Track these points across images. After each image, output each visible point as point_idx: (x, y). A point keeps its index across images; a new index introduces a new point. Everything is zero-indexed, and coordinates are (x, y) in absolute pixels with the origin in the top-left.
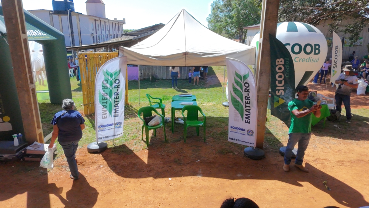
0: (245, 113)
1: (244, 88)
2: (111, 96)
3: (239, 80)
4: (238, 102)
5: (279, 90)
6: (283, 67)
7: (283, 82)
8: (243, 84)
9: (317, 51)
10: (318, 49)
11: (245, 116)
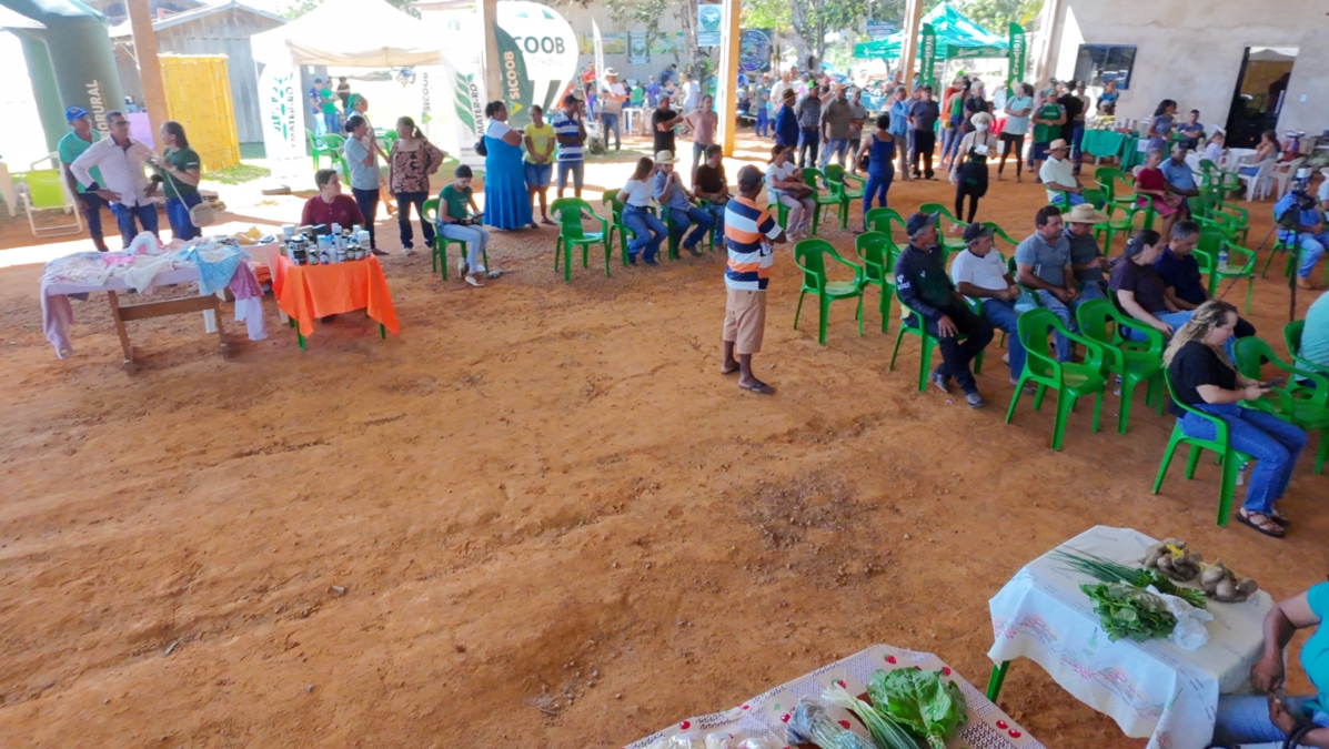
0: (477, 125)
1: (470, 92)
2: (283, 112)
3: (462, 82)
4: (465, 112)
5: (513, 92)
6: (513, 63)
7: (517, 82)
8: (468, 87)
10: (561, 45)
11: (477, 130)
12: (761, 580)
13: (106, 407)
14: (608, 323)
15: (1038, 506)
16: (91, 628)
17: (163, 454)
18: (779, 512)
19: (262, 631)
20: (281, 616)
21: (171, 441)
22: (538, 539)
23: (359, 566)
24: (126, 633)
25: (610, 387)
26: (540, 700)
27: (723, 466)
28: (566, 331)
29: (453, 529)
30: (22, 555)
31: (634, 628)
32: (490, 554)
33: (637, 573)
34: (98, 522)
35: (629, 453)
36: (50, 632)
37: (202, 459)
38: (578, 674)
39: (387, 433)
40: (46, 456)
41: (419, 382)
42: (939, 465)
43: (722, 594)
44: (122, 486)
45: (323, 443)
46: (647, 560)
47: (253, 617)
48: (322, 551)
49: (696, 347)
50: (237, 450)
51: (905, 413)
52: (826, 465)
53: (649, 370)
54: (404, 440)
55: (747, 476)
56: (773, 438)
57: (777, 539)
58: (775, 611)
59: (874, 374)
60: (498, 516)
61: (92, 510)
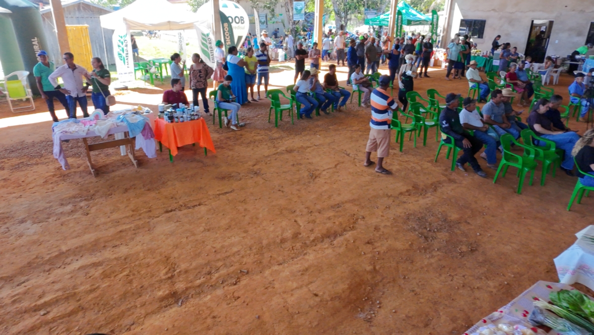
1: (208, 42)
2: (123, 52)
3: (204, 37)
4: (206, 51)
6: (228, 28)
7: (229, 37)
8: (207, 39)
9: (243, 22)
10: (243, 20)
12: (428, 256)
13: (92, 192)
14: (305, 145)
15: (524, 218)
16: (138, 296)
17: (131, 213)
18: (421, 226)
19: (219, 292)
20: (224, 285)
21: (132, 206)
22: (323, 244)
23: (249, 260)
24: (156, 297)
25: (320, 174)
26: (361, 316)
27: (386, 207)
28: (288, 149)
29: (283, 241)
30: (89, 263)
31: (384, 281)
32: (305, 252)
33: (374, 256)
34: (116, 246)
35: (343, 203)
36: (121, 299)
37: (150, 214)
38: (371, 303)
39: (230, 198)
40: (75, 217)
41: (232, 175)
42: (476, 202)
43: (414, 263)
44: (120, 228)
45: (202, 204)
46: (375, 250)
47: (211, 286)
48: (228, 254)
49: (348, 155)
50: (165, 210)
51: (451, 181)
52: (430, 205)
53: (334, 166)
54: (240, 201)
55: (399, 211)
56: (401, 194)
57: (426, 238)
58: (441, 270)
59: (429, 164)
60: (300, 234)
61: (110, 241)
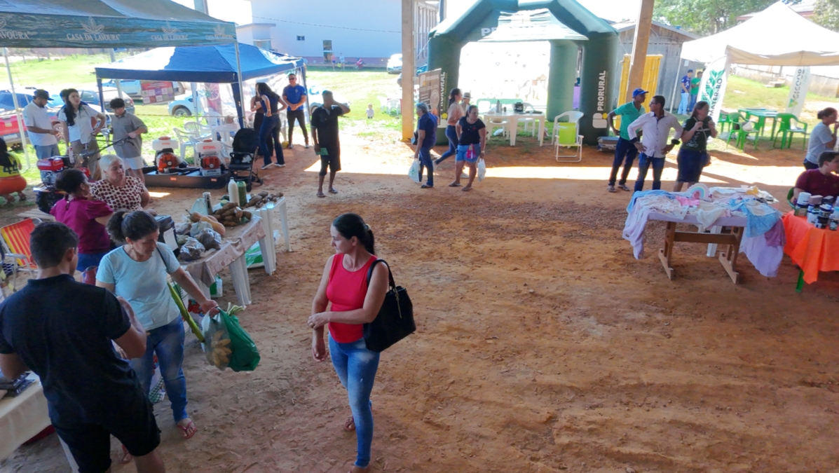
13: (671, 302)
17: (739, 360)
21: (738, 349)
30: (685, 421)
34: (722, 409)
37: (773, 376)
40: (651, 333)
44: (724, 380)
50: (801, 378)
61: (712, 396)
